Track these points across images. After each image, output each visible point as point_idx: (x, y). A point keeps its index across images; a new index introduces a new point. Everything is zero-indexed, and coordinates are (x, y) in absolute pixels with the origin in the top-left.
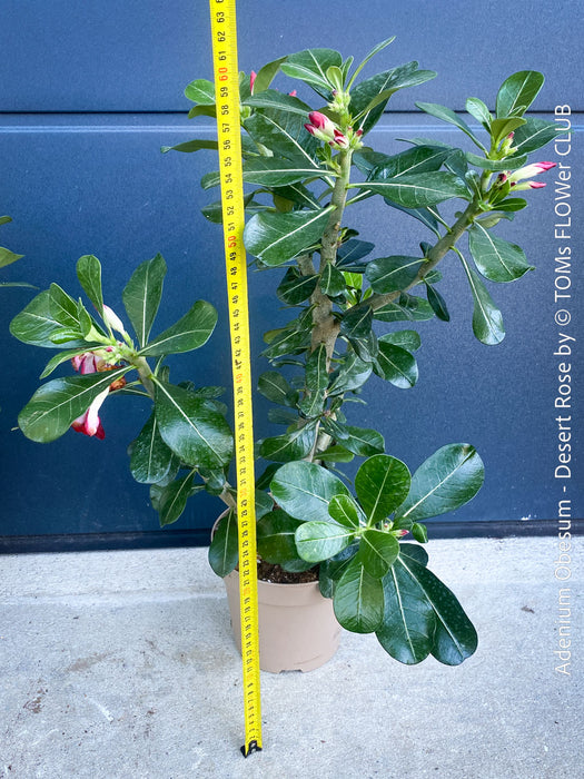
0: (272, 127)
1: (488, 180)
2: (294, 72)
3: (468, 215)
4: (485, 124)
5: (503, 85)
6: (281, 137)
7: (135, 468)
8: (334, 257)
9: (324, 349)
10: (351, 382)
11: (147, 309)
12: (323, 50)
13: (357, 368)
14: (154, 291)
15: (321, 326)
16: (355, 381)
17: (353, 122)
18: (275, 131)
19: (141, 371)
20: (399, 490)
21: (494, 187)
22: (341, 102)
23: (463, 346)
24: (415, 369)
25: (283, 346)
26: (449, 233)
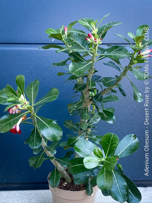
0: (73, 40)
1: (135, 55)
2: (82, 23)
3: (130, 65)
4: (133, 39)
5: (138, 29)
6: (75, 43)
7: (30, 144)
8: (91, 78)
9: (87, 108)
10: (94, 122)
11: (33, 95)
12: (88, 18)
13: (96, 117)
14: (36, 89)
15: (86, 101)
16: (96, 121)
17: (98, 37)
18: (74, 41)
19: (32, 113)
20: (115, 144)
21: (137, 56)
22: (95, 31)
23: (129, 117)
24: (114, 117)
25: (75, 106)
26: (124, 71)
